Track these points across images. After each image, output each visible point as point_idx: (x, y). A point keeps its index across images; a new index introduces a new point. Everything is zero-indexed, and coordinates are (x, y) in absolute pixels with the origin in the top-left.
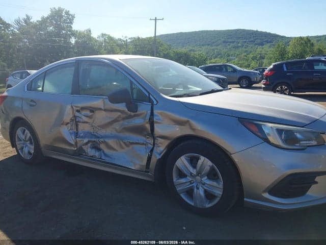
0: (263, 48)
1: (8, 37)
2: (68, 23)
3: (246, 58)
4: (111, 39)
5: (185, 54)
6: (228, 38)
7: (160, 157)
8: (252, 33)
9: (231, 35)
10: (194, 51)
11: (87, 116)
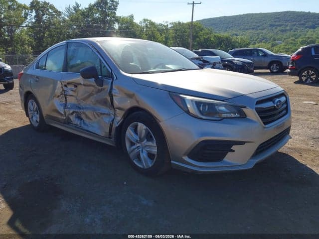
0: (314, 31)
1: (60, 24)
2: (112, 9)
3: (293, 42)
4: (152, 24)
5: (227, 39)
6: (275, 22)
7: (117, 125)
8: (304, 16)
9: (278, 18)
10: (236, 35)
11: (73, 91)
